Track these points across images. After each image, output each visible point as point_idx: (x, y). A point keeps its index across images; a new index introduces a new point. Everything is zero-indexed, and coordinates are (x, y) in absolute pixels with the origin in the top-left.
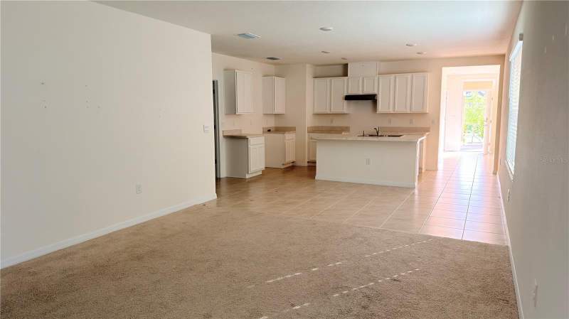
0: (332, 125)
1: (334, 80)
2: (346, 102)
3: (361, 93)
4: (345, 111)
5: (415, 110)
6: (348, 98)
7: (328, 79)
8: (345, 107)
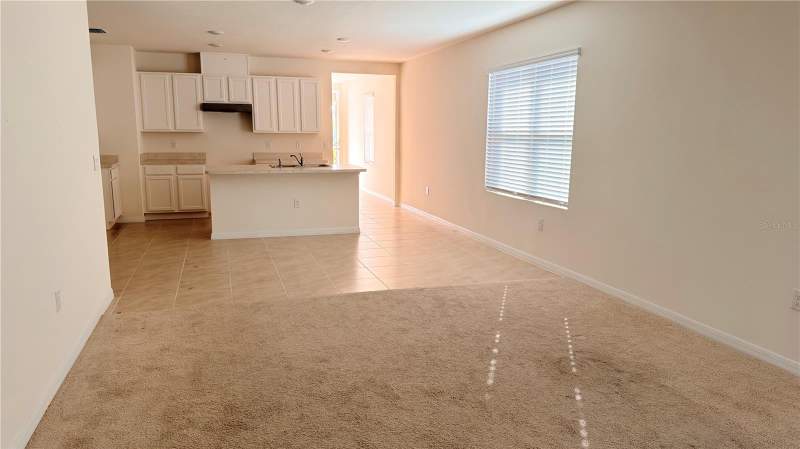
0: (174, 151)
1: (177, 76)
2: (201, 113)
3: (225, 100)
4: (202, 127)
5: (306, 129)
6: (206, 107)
7: (168, 76)
8: (200, 122)
